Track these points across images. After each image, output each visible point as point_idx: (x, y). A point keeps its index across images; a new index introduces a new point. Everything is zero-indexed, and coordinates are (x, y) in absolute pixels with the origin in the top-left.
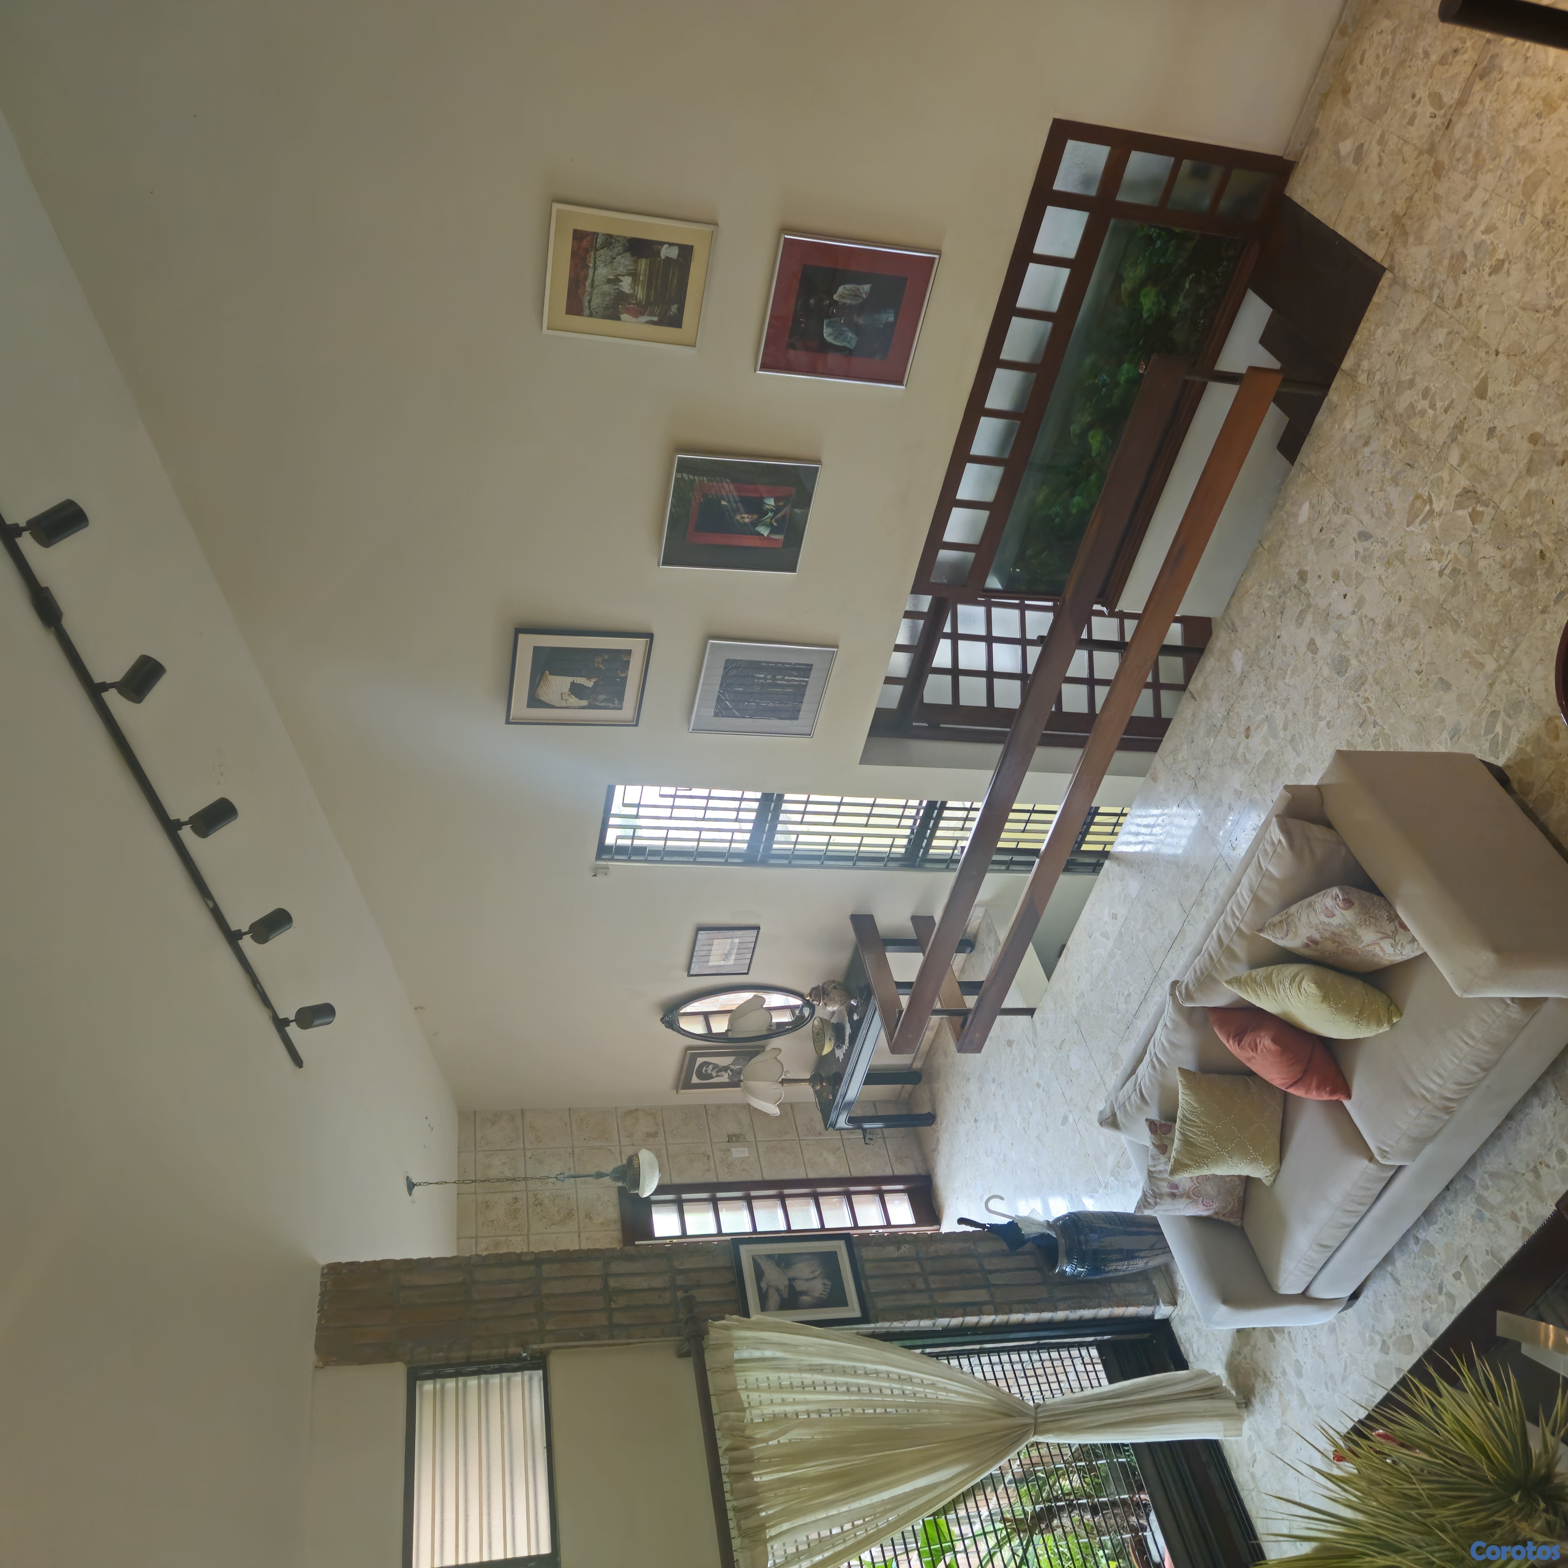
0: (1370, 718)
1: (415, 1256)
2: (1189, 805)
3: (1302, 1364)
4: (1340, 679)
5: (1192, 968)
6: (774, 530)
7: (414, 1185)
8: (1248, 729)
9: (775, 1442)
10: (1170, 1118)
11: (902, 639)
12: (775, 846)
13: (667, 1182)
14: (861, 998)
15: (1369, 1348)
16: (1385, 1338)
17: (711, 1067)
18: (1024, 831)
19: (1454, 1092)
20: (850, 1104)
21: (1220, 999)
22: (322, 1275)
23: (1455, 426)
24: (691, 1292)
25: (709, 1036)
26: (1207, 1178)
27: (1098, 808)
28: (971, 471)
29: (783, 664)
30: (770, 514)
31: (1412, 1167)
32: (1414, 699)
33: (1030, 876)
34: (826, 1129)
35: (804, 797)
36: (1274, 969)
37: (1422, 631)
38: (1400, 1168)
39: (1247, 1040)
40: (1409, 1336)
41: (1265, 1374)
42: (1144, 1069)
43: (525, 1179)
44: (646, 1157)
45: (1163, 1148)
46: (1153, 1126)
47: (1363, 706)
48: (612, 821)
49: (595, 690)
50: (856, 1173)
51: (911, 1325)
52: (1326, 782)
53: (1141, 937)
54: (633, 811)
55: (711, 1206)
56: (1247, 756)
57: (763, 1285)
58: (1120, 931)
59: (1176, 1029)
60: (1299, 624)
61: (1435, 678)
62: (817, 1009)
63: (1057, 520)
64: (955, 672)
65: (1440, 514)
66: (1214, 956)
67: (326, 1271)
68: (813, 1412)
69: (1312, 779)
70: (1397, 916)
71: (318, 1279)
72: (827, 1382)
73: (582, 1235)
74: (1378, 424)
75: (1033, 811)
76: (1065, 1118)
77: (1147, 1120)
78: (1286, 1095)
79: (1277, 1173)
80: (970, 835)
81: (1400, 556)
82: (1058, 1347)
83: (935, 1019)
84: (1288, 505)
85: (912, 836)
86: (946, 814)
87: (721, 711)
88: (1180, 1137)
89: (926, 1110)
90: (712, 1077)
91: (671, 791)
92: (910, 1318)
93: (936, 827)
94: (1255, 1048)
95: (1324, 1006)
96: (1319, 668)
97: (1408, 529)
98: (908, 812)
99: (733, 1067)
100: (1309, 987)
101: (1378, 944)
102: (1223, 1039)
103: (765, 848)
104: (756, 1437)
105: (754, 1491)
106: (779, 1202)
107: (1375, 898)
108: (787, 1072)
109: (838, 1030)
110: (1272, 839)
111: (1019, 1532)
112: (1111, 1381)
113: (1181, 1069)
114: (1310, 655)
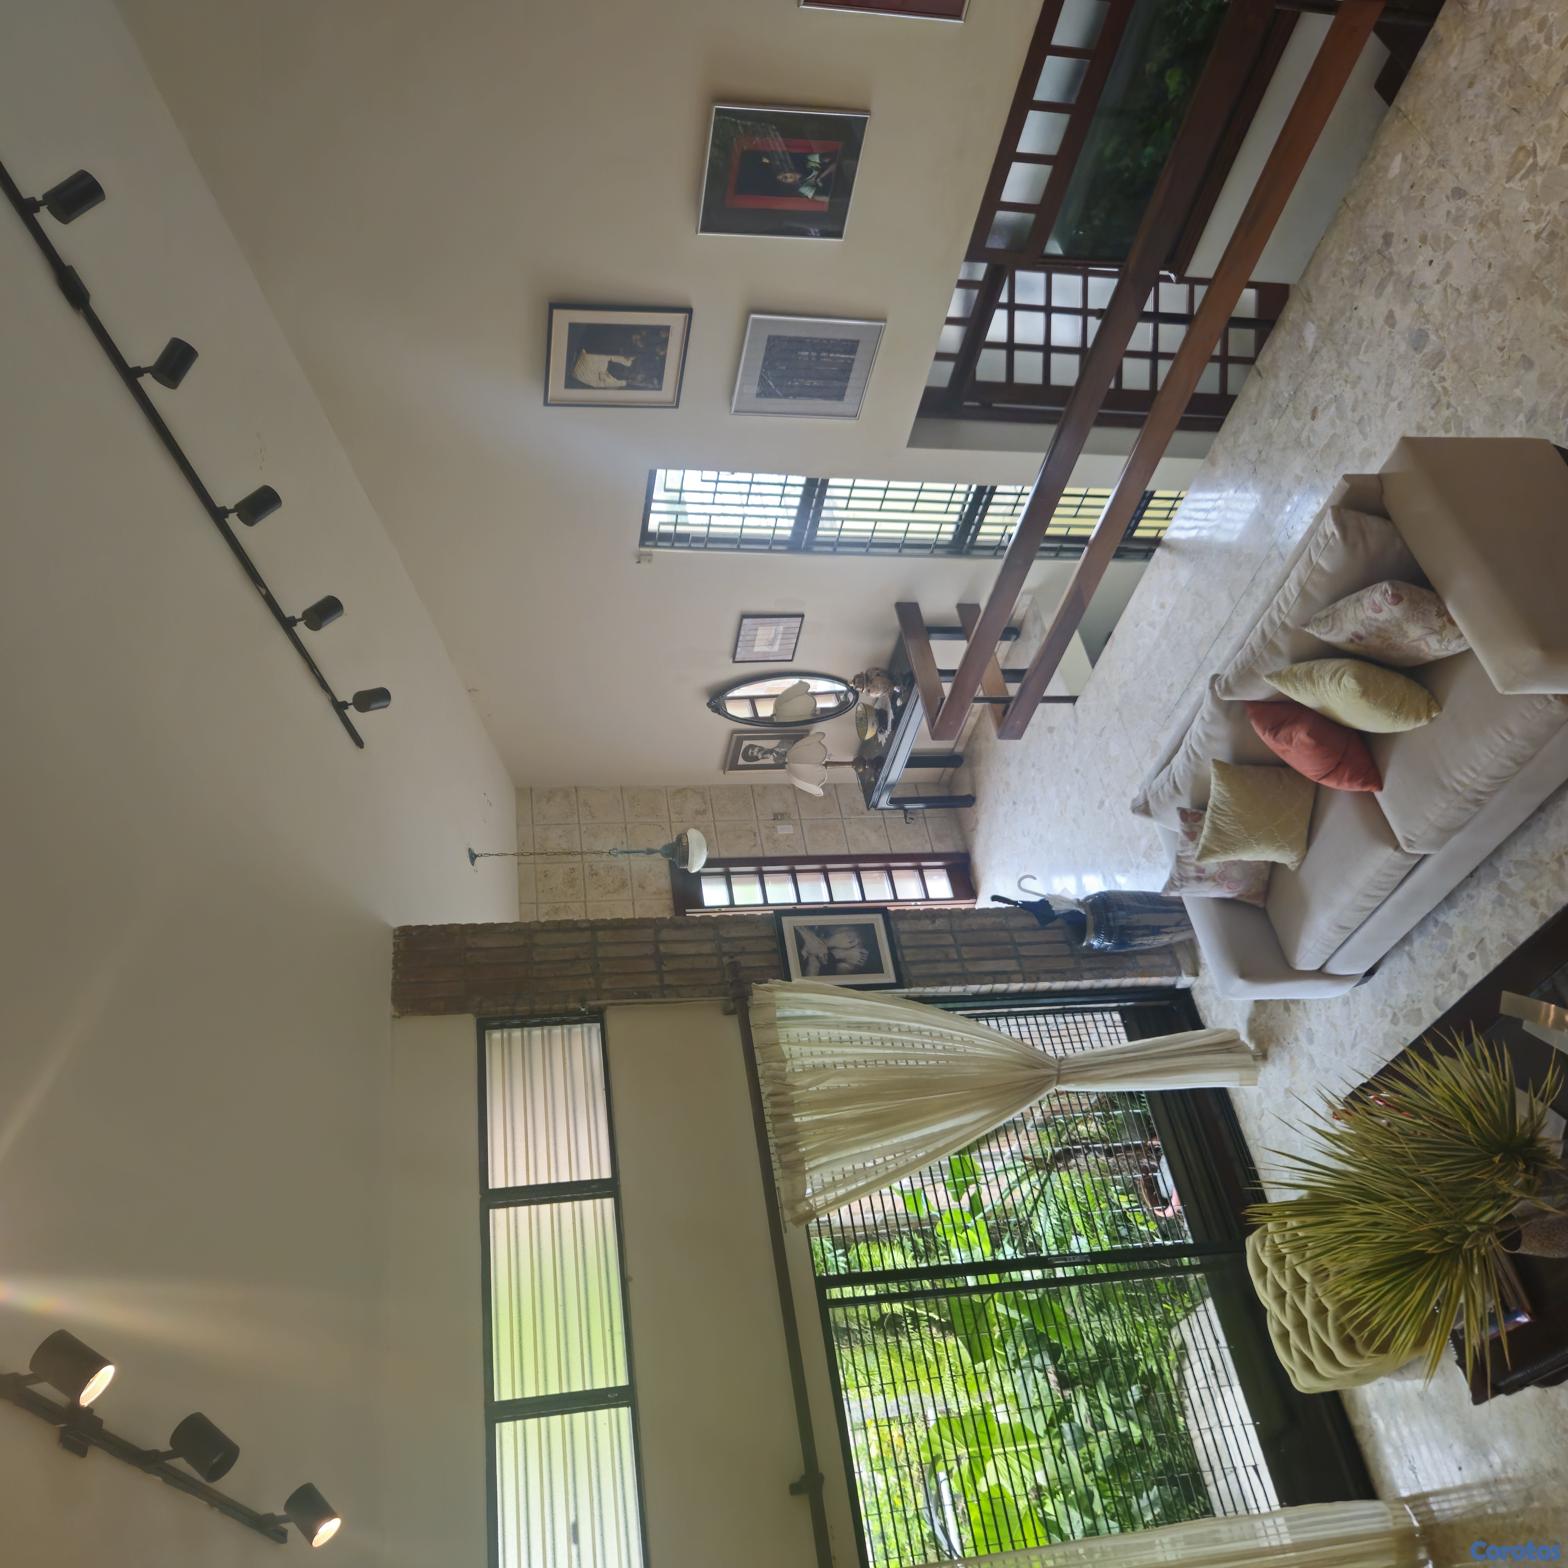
0: (1444, 400)
1: (479, 921)
2: (1246, 490)
3: (1314, 1032)
4: (1417, 356)
5: (1233, 661)
6: (819, 192)
7: (476, 856)
8: (1315, 410)
9: (814, 1088)
10: (1201, 804)
11: (954, 311)
12: (819, 533)
13: (716, 855)
14: (904, 685)
15: (1379, 1020)
16: (1396, 1010)
17: (756, 750)
18: (1075, 516)
19: (1487, 785)
20: (892, 786)
21: (1258, 693)
22: (395, 937)
24: (736, 959)
25: (755, 720)
26: (1234, 863)
27: (1153, 492)
28: (1034, 119)
29: (829, 340)
30: (815, 173)
31: (1437, 856)
32: (1492, 378)
33: (1079, 563)
34: (868, 809)
35: (849, 482)
36: (1316, 664)
37: (1511, 303)
38: (1425, 857)
39: (1283, 733)
40: (1419, 1010)
41: (1278, 1039)
42: (1179, 760)
43: (582, 853)
44: (694, 837)
45: (1192, 835)
46: (1184, 814)
47: (1438, 387)
48: (654, 507)
49: (632, 369)
50: (897, 850)
51: (944, 990)
52: (1388, 472)
53: (1187, 627)
54: (675, 496)
55: (757, 878)
56: (1312, 439)
57: (804, 953)
58: (1167, 621)
59: (1213, 722)
60: (1379, 293)
61: (1517, 355)
62: (861, 695)
63: (1126, 175)
64: (1010, 346)
65: (1543, 169)
66: (1256, 650)
67: (397, 932)
68: (850, 1063)
69: (1374, 468)
70: (1447, 613)
71: (390, 941)
72: (863, 1038)
73: (636, 903)
74: (1486, 61)
75: (1085, 496)
76: (1102, 803)
77: (1178, 808)
78: (1318, 786)
79: (1303, 859)
80: (1019, 521)
81: (1494, 217)
82: (1083, 1011)
83: (978, 706)
84: (1378, 158)
85: (960, 523)
86: (996, 499)
87: (765, 392)
88: (1210, 825)
89: (966, 792)
91: (713, 475)
92: (943, 984)
93: (984, 513)
94: (1290, 741)
95: (1362, 701)
96: (1395, 343)
97: (1506, 185)
98: (956, 497)
99: (778, 750)
100: (1349, 682)
101: (1424, 639)
102: (1259, 731)
103: (809, 535)
104: (797, 1084)
105: (794, 1130)
106: (822, 876)
107: (1425, 592)
108: (831, 755)
109: (881, 716)
110: (1325, 532)
111: (1037, 1169)
112: (1130, 1039)
113: (1214, 761)
114: (1388, 329)
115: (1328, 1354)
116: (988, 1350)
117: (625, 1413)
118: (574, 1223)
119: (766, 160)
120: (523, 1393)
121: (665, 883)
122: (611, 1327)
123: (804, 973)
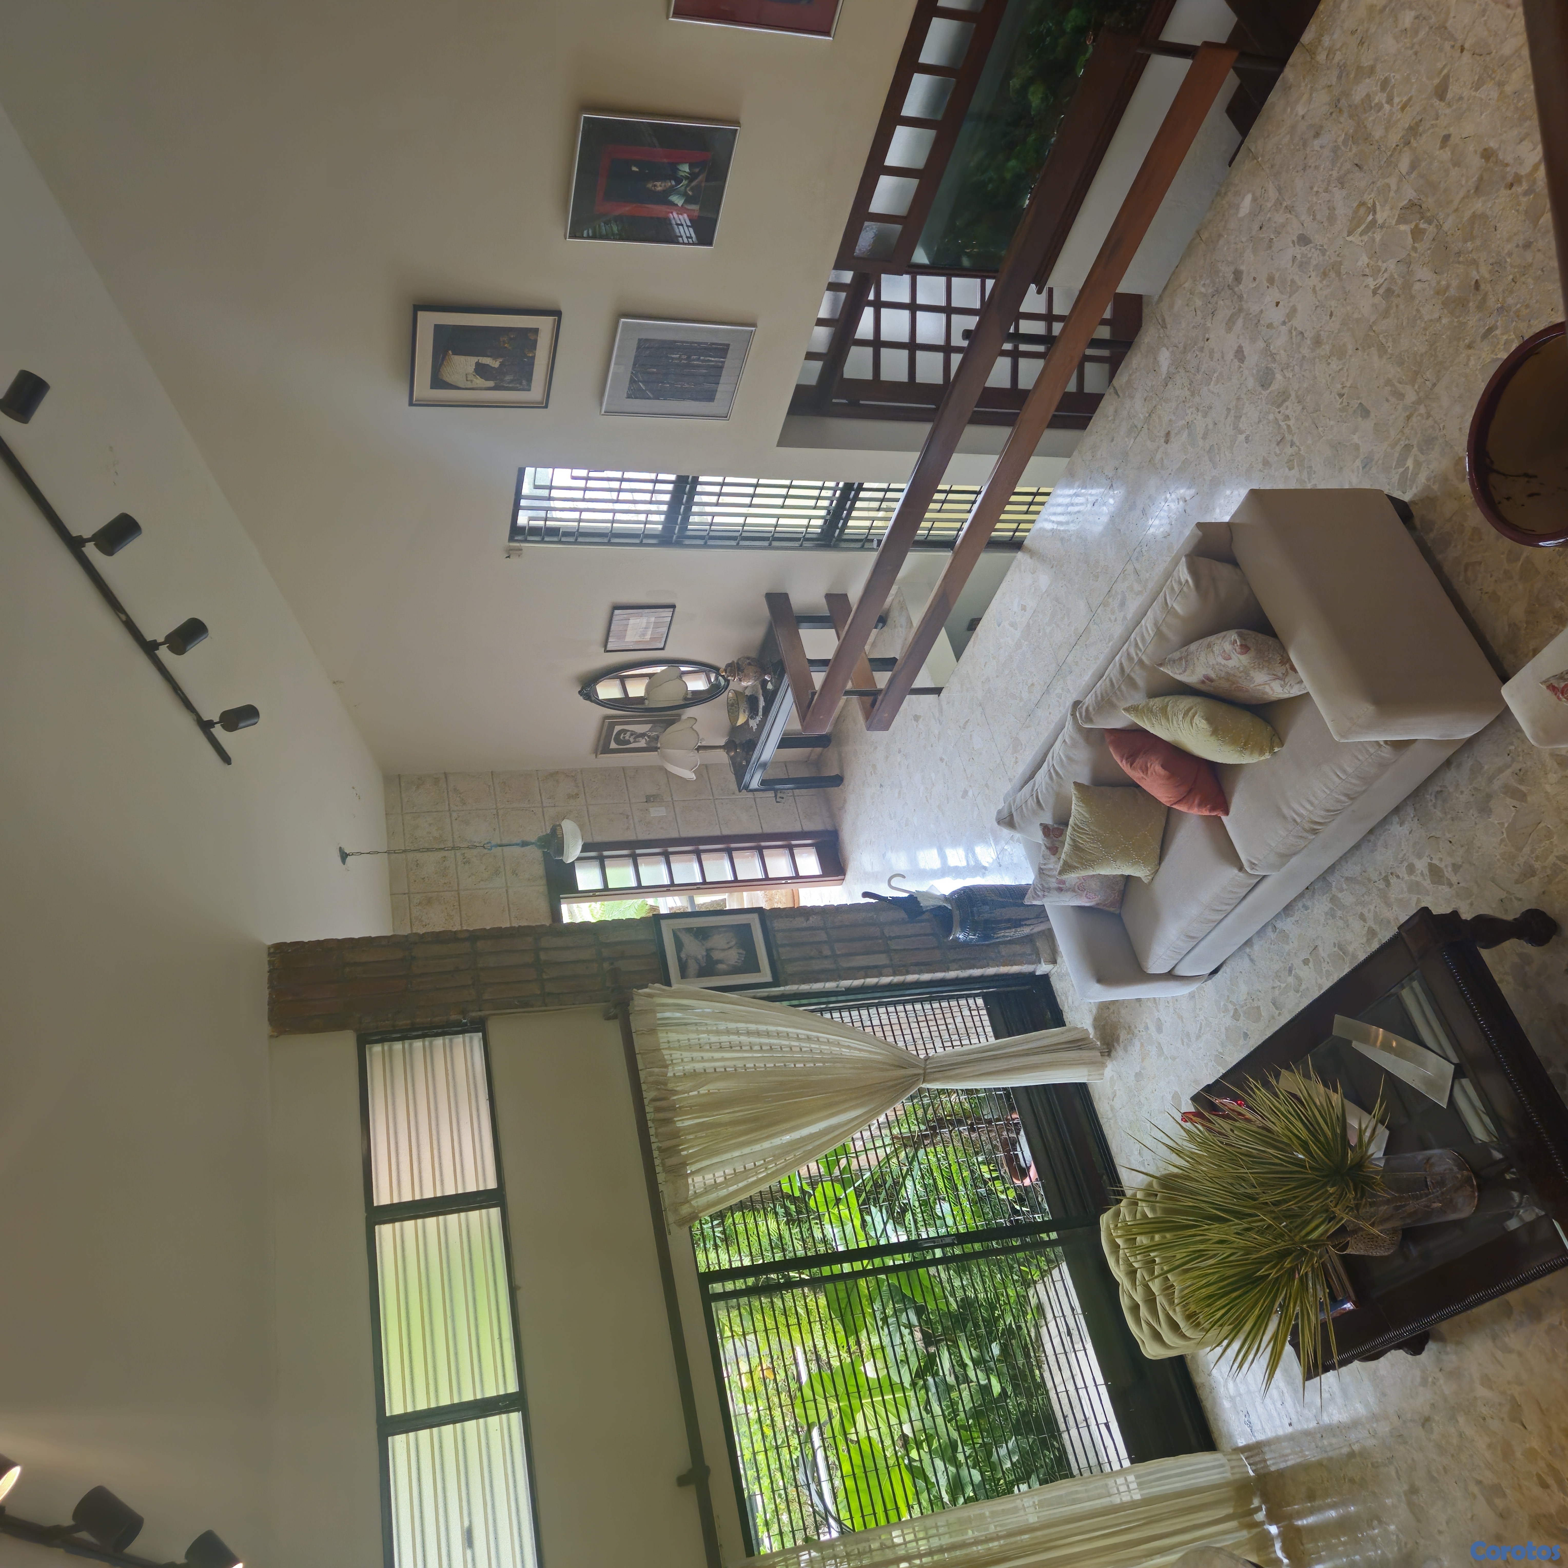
0: (1288, 437)
1: (356, 936)
3: (1163, 1022)
4: (1264, 393)
5: (1094, 690)
7: (347, 855)
8: (1168, 434)
9: (695, 1093)
10: (1062, 822)
11: (823, 313)
12: (690, 527)
13: (590, 840)
15: (1222, 1015)
16: (1237, 1007)
17: (628, 734)
18: (940, 511)
19: (1323, 817)
20: (764, 766)
21: (1119, 720)
22: (270, 954)
23: (1411, 128)
24: (616, 963)
26: (1093, 877)
28: (901, 133)
29: (699, 343)
30: (685, 182)
31: (1275, 877)
32: (1332, 423)
34: (740, 791)
35: (719, 479)
36: (1170, 701)
37: (1350, 352)
38: (1265, 877)
39: (1139, 761)
40: (1258, 1008)
41: (1129, 1027)
42: (1041, 776)
43: (454, 848)
44: (569, 827)
45: (1054, 850)
46: (1046, 830)
47: (1282, 424)
48: (523, 503)
50: (768, 829)
51: (818, 986)
52: (1237, 521)
53: (1048, 631)
54: (544, 493)
55: (631, 861)
56: (1165, 462)
57: (683, 955)
58: (1028, 623)
59: (1074, 745)
60: (1229, 328)
61: (1355, 403)
63: (990, 186)
64: (877, 343)
65: (1382, 227)
66: (1114, 681)
67: (272, 950)
68: (730, 1067)
69: (1224, 516)
70: (1289, 660)
71: (265, 959)
72: (742, 1043)
73: (510, 890)
74: (1331, 114)
75: (949, 492)
76: (965, 793)
77: (1041, 824)
78: (1170, 810)
79: (1155, 873)
81: (1336, 267)
82: (948, 998)
83: (845, 700)
84: (1230, 194)
85: (828, 517)
86: (862, 494)
87: (634, 392)
88: (1071, 843)
89: (834, 772)
90: (630, 743)
91: (583, 473)
92: (817, 981)
93: (852, 508)
94: (1145, 770)
95: (1213, 739)
96: (1244, 378)
97: (1349, 239)
98: (825, 493)
100: (1200, 723)
101: (1269, 684)
102: (1117, 758)
103: (680, 529)
104: (678, 1089)
105: (676, 1134)
106: (695, 857)
107: (1271, 641)
108: (703, 739)
109: (752, 702)
110: (1179, 577)
111: (905, 1146)
112: (997, 1038)
113: (1075, 783)
114: (1237, 363)
115: (1174, 1326)
116: (860, 1322)
117: (515, 1417)
118: (461, 1235)
119: (634, 169)
120: (414, 1406)
121: (539, 870)
122: (500, 1334)
123: (684, 974)
